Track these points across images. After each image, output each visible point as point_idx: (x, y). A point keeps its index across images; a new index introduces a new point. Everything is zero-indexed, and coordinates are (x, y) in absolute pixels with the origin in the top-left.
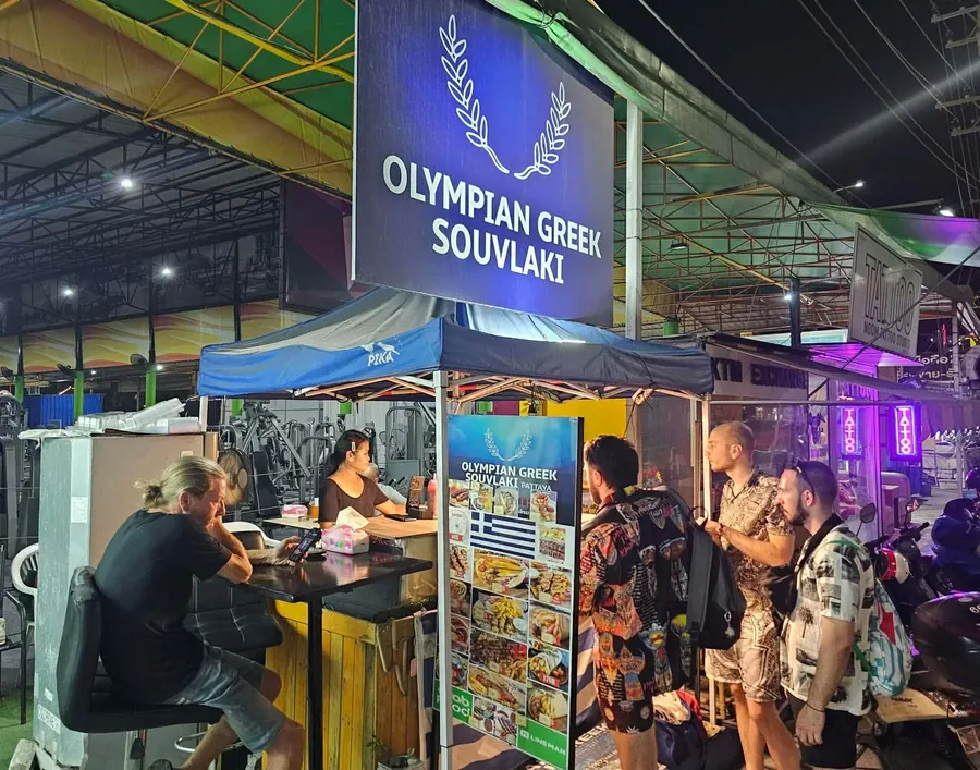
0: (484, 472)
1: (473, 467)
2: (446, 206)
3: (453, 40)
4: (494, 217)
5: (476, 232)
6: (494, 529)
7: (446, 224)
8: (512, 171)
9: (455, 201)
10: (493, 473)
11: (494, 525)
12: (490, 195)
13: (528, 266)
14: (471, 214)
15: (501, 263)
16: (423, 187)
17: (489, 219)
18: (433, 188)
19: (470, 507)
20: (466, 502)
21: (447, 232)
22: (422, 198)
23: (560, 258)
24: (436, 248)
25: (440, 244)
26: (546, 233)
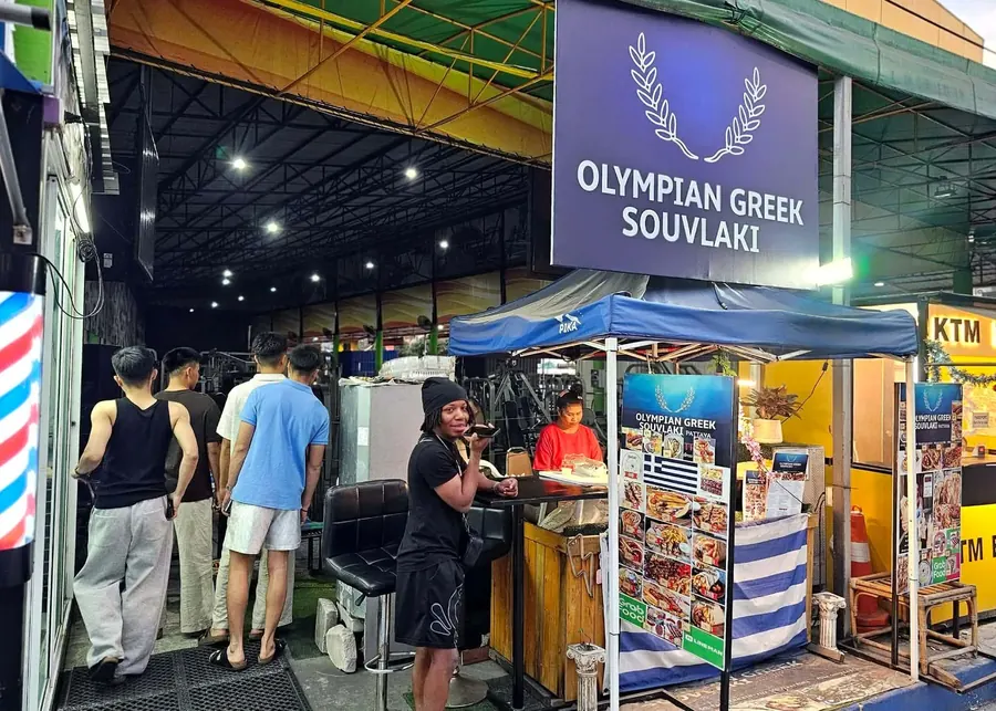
0: (655, 421)
1: (645, 418)
2: (636, 195)
3: (642, 54)
4: (683, 199)
5: (665, 215)
6: (664, 469)
7: (635, 211)
8: (702, 157)
9: (644, 190)
10: (662, 422)
11: (664, 466)
12: (679, 181)
13: (719, 239)
14: (660, 199)
15: (690, 239)
16: (613, 183)
17: (678, 202)
18: (623, 182)
19: (644, 450)
20: (640, 447)
21: (636, 218)
22: (613, 192)
23: (755, 229)
24: (625, 232)
25: (630, 228)
26: (739, 208)
